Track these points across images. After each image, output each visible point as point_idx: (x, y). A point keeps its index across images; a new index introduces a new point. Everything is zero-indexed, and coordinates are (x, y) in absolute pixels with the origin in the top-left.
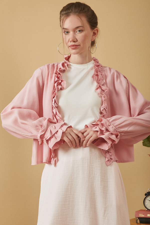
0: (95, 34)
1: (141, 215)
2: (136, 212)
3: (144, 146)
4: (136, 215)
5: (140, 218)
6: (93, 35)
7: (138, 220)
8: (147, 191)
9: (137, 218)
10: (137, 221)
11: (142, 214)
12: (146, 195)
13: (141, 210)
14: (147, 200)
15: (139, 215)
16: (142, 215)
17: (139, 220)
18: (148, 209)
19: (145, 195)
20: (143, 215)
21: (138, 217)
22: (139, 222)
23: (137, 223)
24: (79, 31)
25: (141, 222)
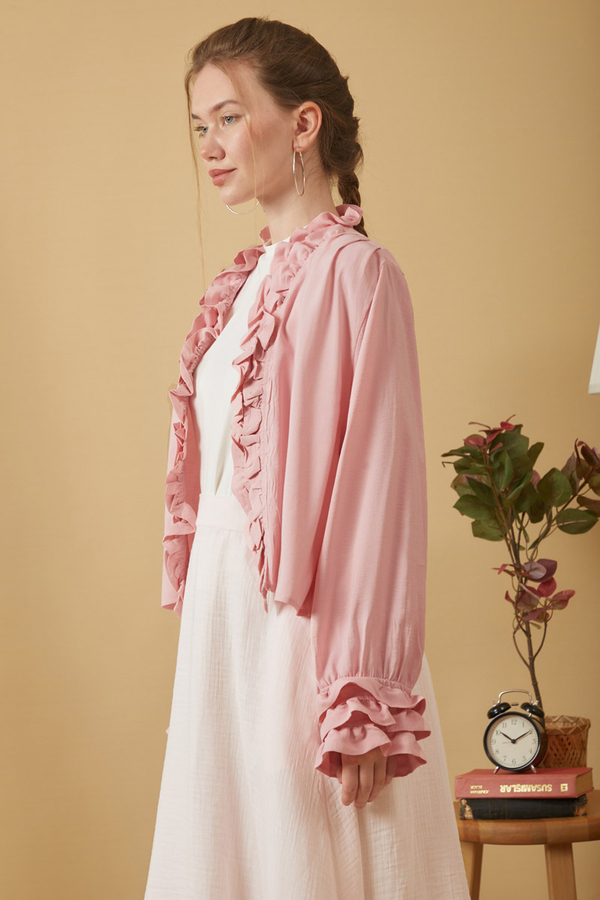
1: (478, 789)
2: (460, 778)
3: (477, 538)
4: (457, 791)
5: (471, 801)
7: (468, 808)
8: (494, 702)
9: (464, 802)
10: (462, 812)
11: (481, 787)
12: (491, 715)
13: (477, 772)
14: (495, 732)
15: (469, 790)
16: (479, 791)
17: (470, 806)
18: (501, 767)
19: (487, 717)
20: (483, 789)
21: (466, 799)
22: (469, 815)
23: (464, 819)
25: (479, 816)
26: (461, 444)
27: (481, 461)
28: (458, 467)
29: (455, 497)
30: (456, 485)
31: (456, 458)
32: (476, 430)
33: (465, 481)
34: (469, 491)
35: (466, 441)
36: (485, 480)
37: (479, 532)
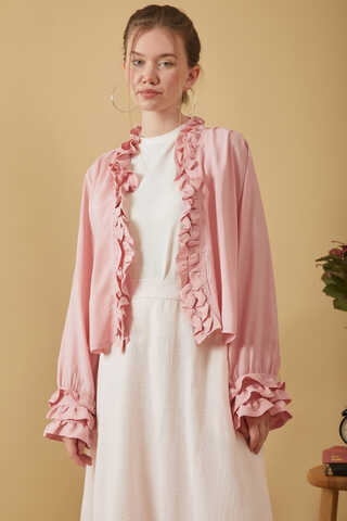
0: (192, 77)
1: (336, 458)
2: (325, 451)
4: (324, 458)
5: (333, 465)
6: (188, 80)
7: (330, 469)
9: (327, 465)
10: (327, 471)
12: (344, 414)
13: (335, 448)
15: (331, 458)
17: (332, 468)
20: (339, 458)
21: (329, 463)
22: (330, 473)
24: (166, 63)
25: (336, 473)
26: (327, 254)
27: (338, 264)
28: (325, 267)
29: (324, 285)
30: (324, 278)
31: (324, 262)
32: (336, 246)
33: (329, 276)
34: (332, 282)
35: (331, 252)
36: (341, 275)
37: (337, 306)
